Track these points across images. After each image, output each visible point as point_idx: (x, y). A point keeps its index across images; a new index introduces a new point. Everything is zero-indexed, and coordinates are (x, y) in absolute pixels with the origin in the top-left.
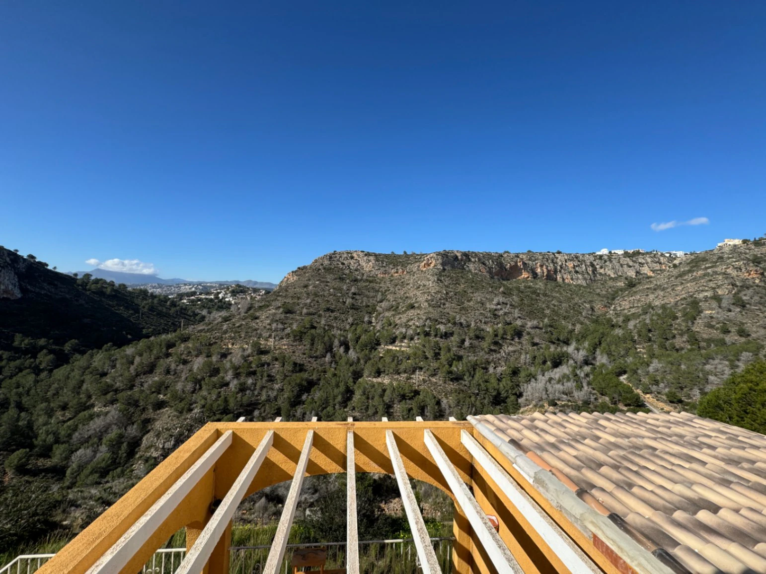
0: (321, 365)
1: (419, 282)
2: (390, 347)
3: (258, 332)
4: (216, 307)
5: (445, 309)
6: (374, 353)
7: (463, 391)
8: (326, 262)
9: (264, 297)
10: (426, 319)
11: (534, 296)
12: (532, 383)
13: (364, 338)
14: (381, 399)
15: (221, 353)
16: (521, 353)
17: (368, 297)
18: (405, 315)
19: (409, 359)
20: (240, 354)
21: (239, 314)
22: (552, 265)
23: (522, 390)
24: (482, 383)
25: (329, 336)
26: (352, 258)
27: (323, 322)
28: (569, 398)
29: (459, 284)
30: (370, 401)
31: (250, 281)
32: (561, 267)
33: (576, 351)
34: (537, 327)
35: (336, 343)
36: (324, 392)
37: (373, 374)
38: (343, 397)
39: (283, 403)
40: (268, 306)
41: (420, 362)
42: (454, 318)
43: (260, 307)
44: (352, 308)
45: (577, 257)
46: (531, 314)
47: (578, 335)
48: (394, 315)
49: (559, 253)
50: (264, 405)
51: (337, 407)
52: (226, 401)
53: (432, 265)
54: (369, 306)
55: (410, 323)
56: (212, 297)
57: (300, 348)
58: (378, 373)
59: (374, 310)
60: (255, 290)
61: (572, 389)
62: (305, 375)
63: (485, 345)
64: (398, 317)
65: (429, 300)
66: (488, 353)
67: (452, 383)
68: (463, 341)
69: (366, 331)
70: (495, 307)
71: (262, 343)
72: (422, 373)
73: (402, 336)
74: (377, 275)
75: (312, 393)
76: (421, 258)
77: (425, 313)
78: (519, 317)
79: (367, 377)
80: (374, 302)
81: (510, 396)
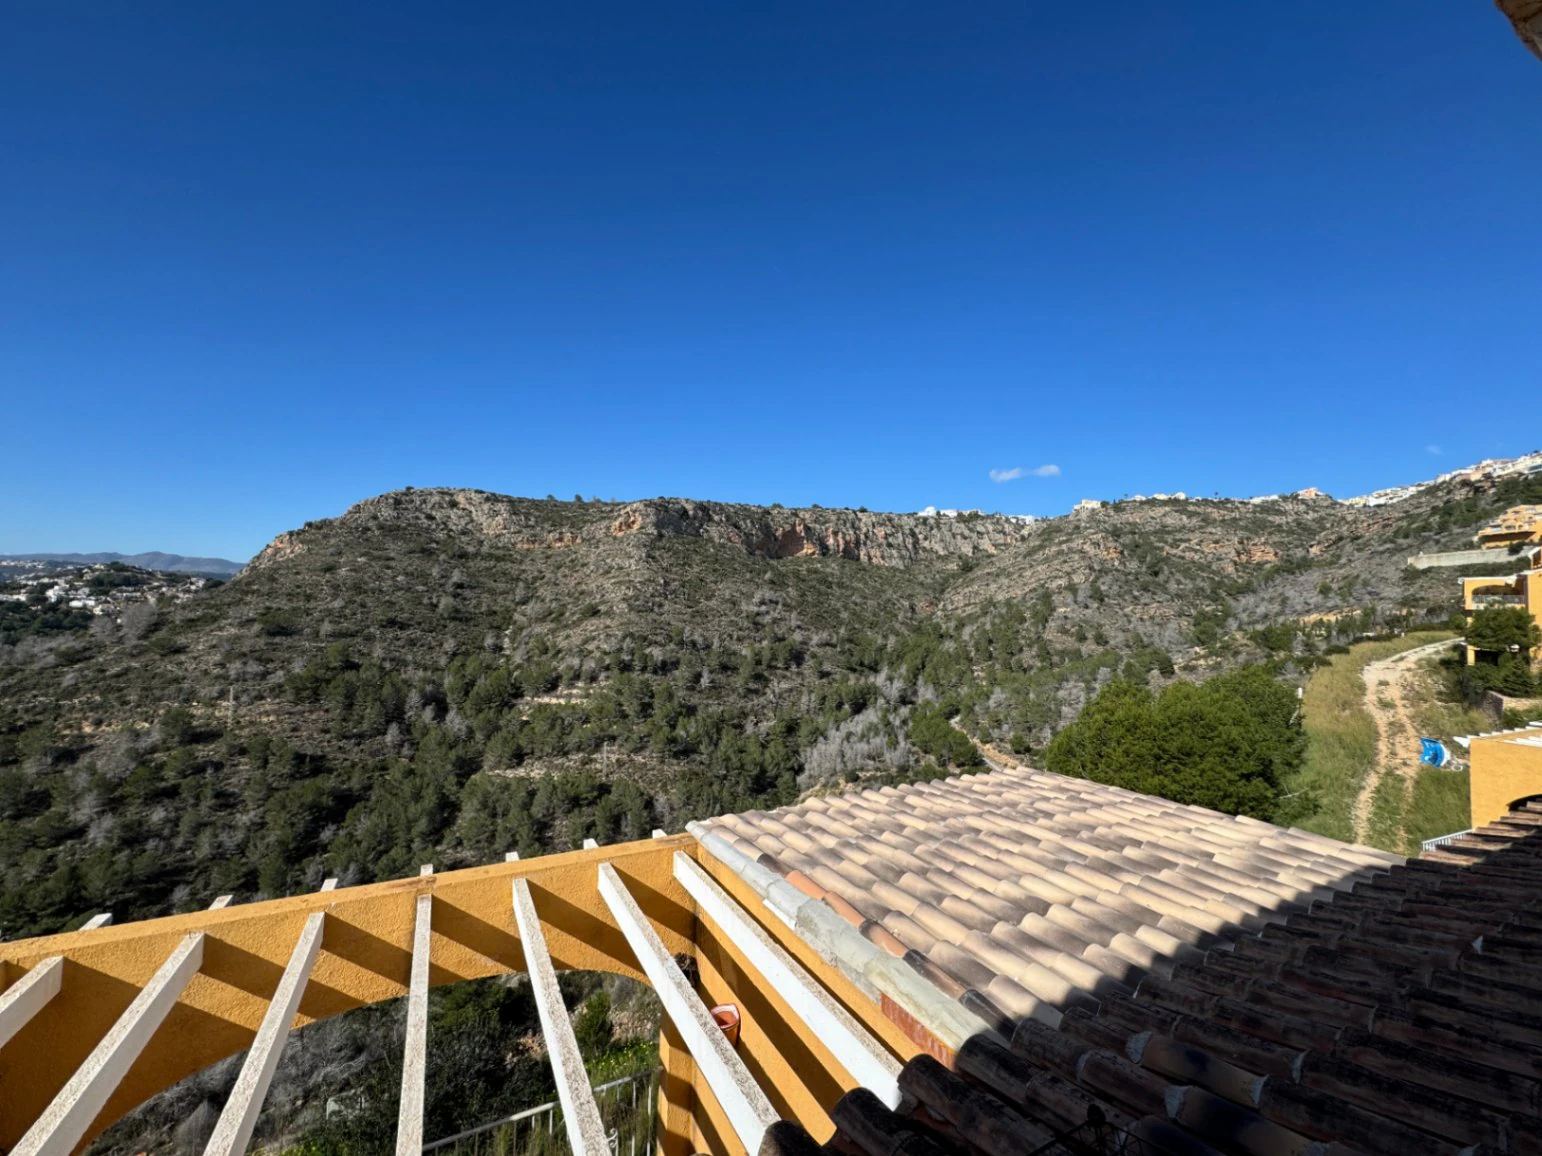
0: (373, 754)
1: (608, 561)
2: (546, 700)
3: (186, 685)
4: (36, 624)
5: (662, 614)
6: (508, 715)
7: (697, 774)
8: (386, 513)
9: (204, 595)
10: (624, 638)
11: (823, 588)
12: (819, 745)
13: (483, 684)
14: (525, 812)
15: (57, 749)
16: (801, 693)
17: (492, 592)
18: (578, 630)
19: (587, 721)
20: (124, 747)
21: (120, 641)
22: (851, 532)
23: (802, 760)
24: (732, 756)
25: (393, 685)
26: (454, 504)
27: (378, 652)
28: (878, 765)
29: (690, 566)
30: (499, 821)
31: (157, 555)
32: (867, 537)
33: (888, 682)
34: (828, 644)
35: (414, 698)
36: (381, 815)
37: (505, 760)
38: (432, 820)
39: (264, 856)
40: (215, 619)
41: (610, 726)
42: (681, 632)
43: (191, 623)
44: (454, 619)
45: (890, 520)
46: (820, 620)
47: (892, 654)
48: (553, 631)
49: (863, 511)
50: (205, 870)
51: (416, 845)
52: (75, 875)
53: (636, 527)
54: (495, 613)
55: (591, 647)
56: (23, 598)
57: (314, 717)
58: (519, 758)
59: (508, 620)
60: (173, 579)
61: (882, 748)
62: (330, 782)
63: (738, 681)
64: (563, 634)
65: (631, 598)
66: (745, 697)
67: (675, 761)
68: (698, 677)
69: (489, 667)
70: (756, 609)
71: (197, 712)
72: (615, 748)
73: (571, 674)
74: (514, 545)
75: (348, 821)
76: (611, 511)
77: (622, 624)
78: (799, 627)
79: (492, 768)
80: (508, 603)
81: (783, 773)
